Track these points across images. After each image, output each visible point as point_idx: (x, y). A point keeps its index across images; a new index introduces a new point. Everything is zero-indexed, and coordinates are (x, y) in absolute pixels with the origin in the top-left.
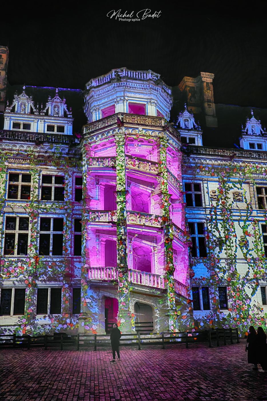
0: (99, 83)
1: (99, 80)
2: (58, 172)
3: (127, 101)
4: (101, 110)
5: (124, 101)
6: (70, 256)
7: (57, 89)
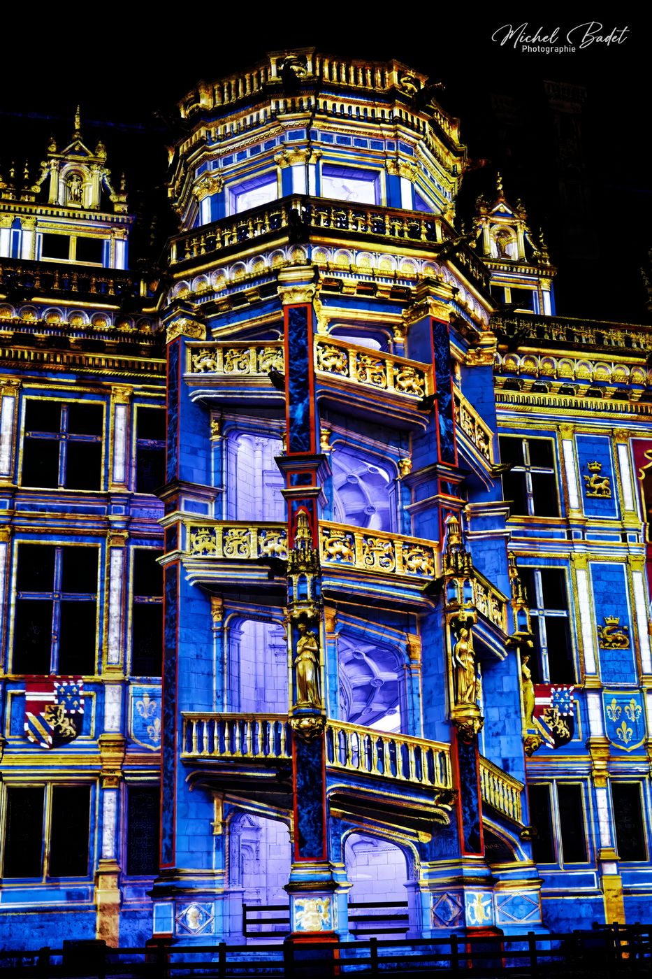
0: (223, 100)
1: (221, 90)
2: (81, 395)
3: (318, 158)
4: (231, 189)
5: (308, 158)
6: (119, 676)
7: (77, 120)
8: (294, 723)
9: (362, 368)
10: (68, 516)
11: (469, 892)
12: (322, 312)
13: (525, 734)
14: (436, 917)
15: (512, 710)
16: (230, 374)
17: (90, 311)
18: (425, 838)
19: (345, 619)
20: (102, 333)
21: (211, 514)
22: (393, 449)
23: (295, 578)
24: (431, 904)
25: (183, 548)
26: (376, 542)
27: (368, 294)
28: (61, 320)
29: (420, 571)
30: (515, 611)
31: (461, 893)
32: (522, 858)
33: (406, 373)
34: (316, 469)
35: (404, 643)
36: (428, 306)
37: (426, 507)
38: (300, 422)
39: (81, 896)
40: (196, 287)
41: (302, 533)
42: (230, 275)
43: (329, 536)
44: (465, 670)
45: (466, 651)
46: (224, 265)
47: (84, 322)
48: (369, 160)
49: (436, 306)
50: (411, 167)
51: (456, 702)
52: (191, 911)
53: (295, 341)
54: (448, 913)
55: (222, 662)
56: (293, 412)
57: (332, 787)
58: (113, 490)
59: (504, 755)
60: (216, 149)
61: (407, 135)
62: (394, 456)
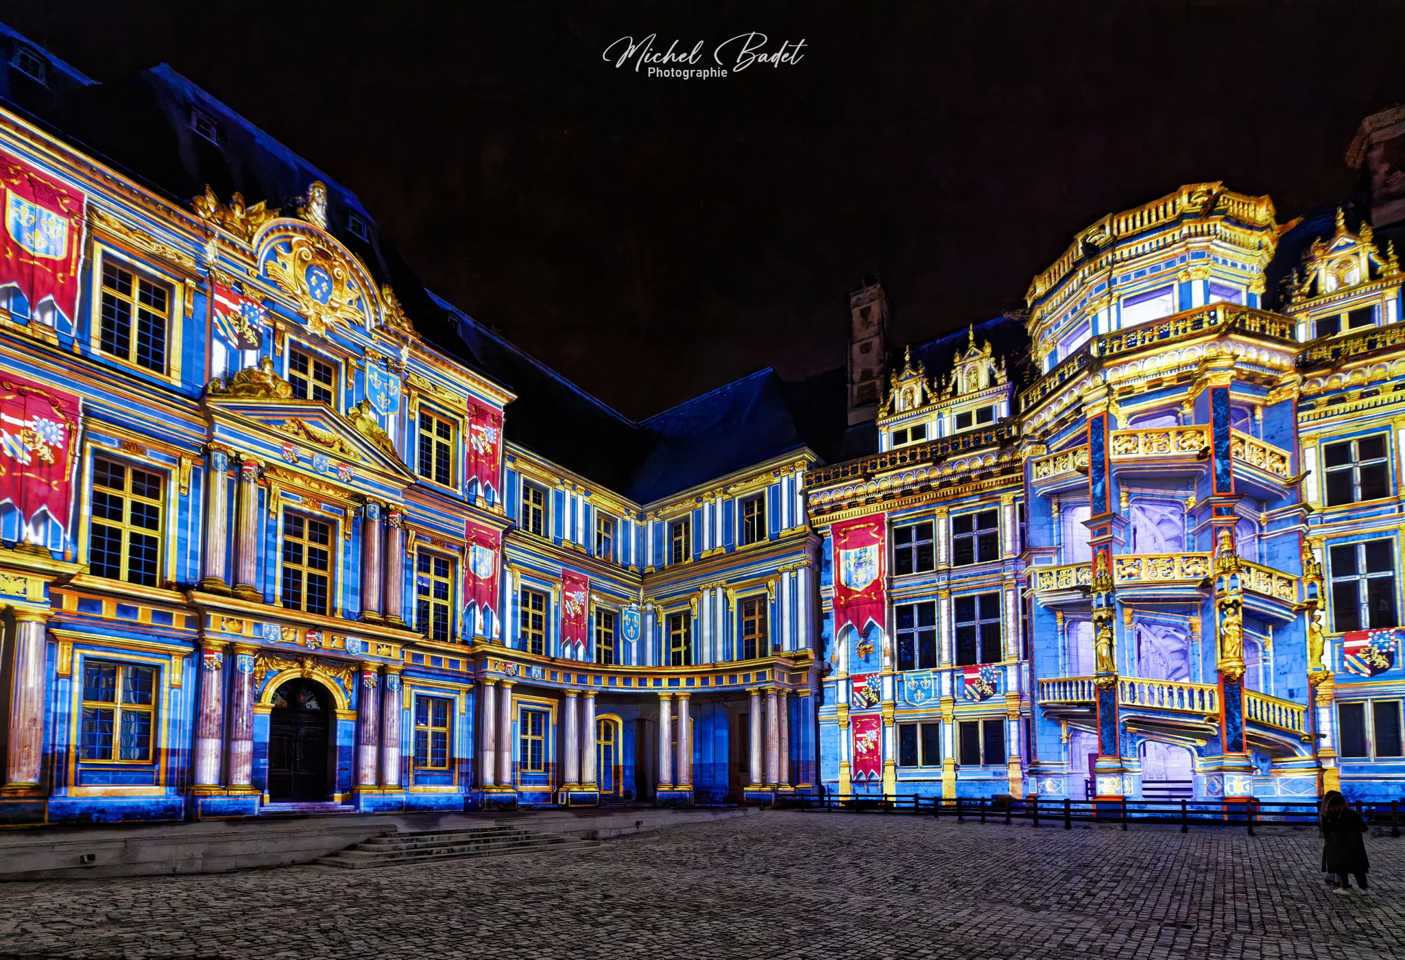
0: (1052, 283)
1: (1050, 276)
2: (984, 506)
3: (1119, 298)
4: (1061, 345)
5: (1110, 301)
6: (1015, 660)
7: (971, 333)
8: (1095, 681)
9: (1149, 444)
10: (979, 578)
11: (1227, 775)
12: (1120, 413)
13: (1310, 671)
14: (1208, 790)
15: (1299, 656)
16: (1058, 473)
17: (981, 456)
18: (1201, 743)
19: (1140, 613)
20: (991, 466)
21: (1055, 562)
22: (1181, 492)
23: (1095, 595)
24: (1205, 782)
25: (1035, 587)
26: (1159, 561)
27: (1157, 387)
28: (965, 467)
29: (1196, 574)
30: (1305, 585)
31: (1222, 776)
32: (1303, 754)
33: (1187, 436)
34: (1111, 523)
35: (1187, 623)
36: (1207, 379)
37: (1203, 530)
38: (1099, 495)
39: (1001, 774)
40: (1036, 423)
41: (1101, 566)
42: (1056, 408)
43: (1122, 564)
44: (1230, 636)
45: (1232, 623)
46: (1051, 403)
47: (979, 463)
48: (1163, 279)
49: (1215, 376)
50: (1203, 267)
51: (1222, 658)
52: (1048, 782)
53: (1095, 441)
54: (1215, 788)
55: (1064, 648)
56: (1094, 489)
57: (1123, 716)
58: (1005, 558)
59: (1290, 687)
60: (1049, 321)
61: (1197, 244)
62: (1182, 497)
